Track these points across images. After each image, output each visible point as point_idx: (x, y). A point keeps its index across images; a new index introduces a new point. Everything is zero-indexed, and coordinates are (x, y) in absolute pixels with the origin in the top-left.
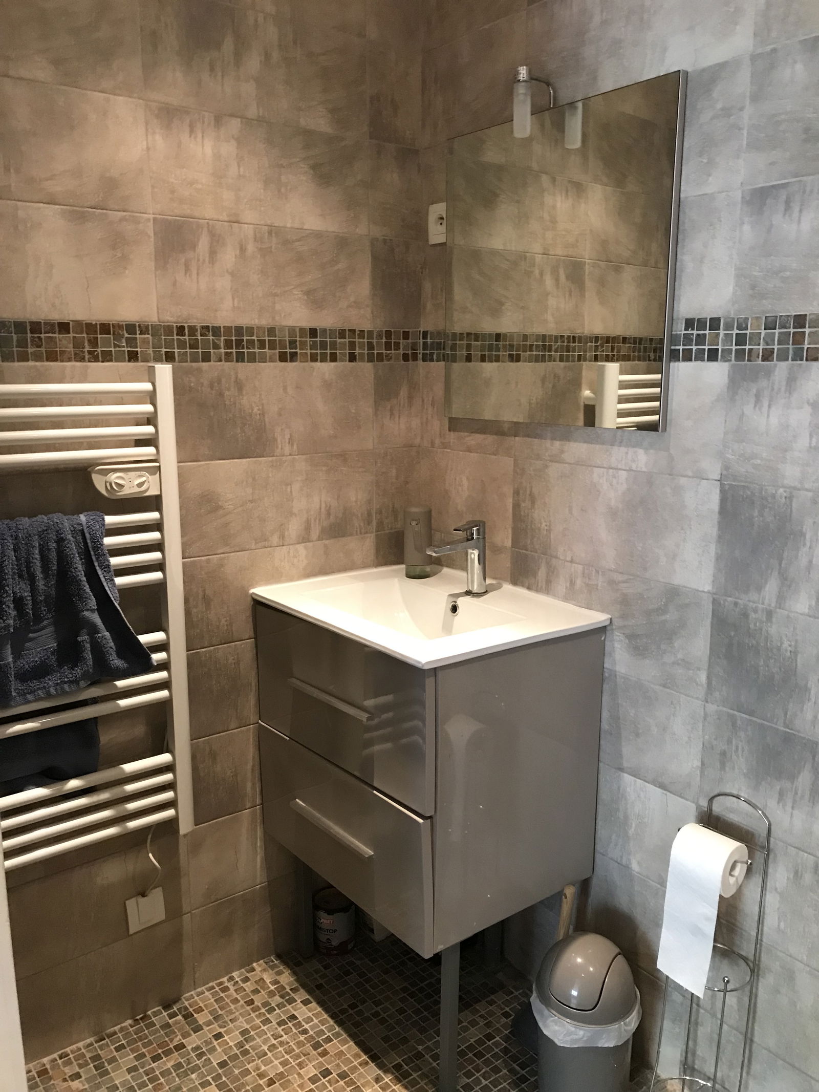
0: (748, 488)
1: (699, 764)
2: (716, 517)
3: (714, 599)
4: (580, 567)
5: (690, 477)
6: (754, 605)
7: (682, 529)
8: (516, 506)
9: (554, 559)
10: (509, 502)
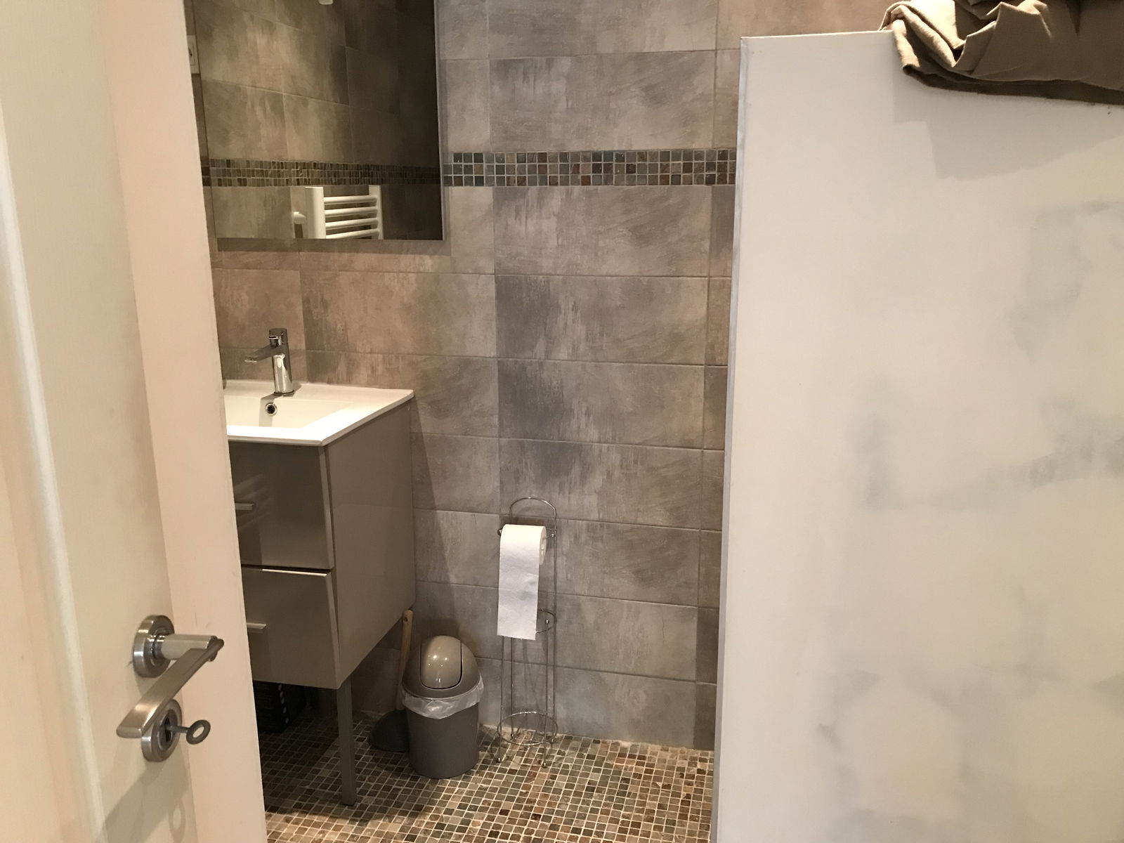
0: (517, 278)
1: (499, 484)
2: (494, 302)
3: (499, 362)
4: (380, 356)
5: (470, 273)
6: (529, 360)
7: (468, 313)
8: (308, 313)
9: (352, 354)
10: (299, 310)
